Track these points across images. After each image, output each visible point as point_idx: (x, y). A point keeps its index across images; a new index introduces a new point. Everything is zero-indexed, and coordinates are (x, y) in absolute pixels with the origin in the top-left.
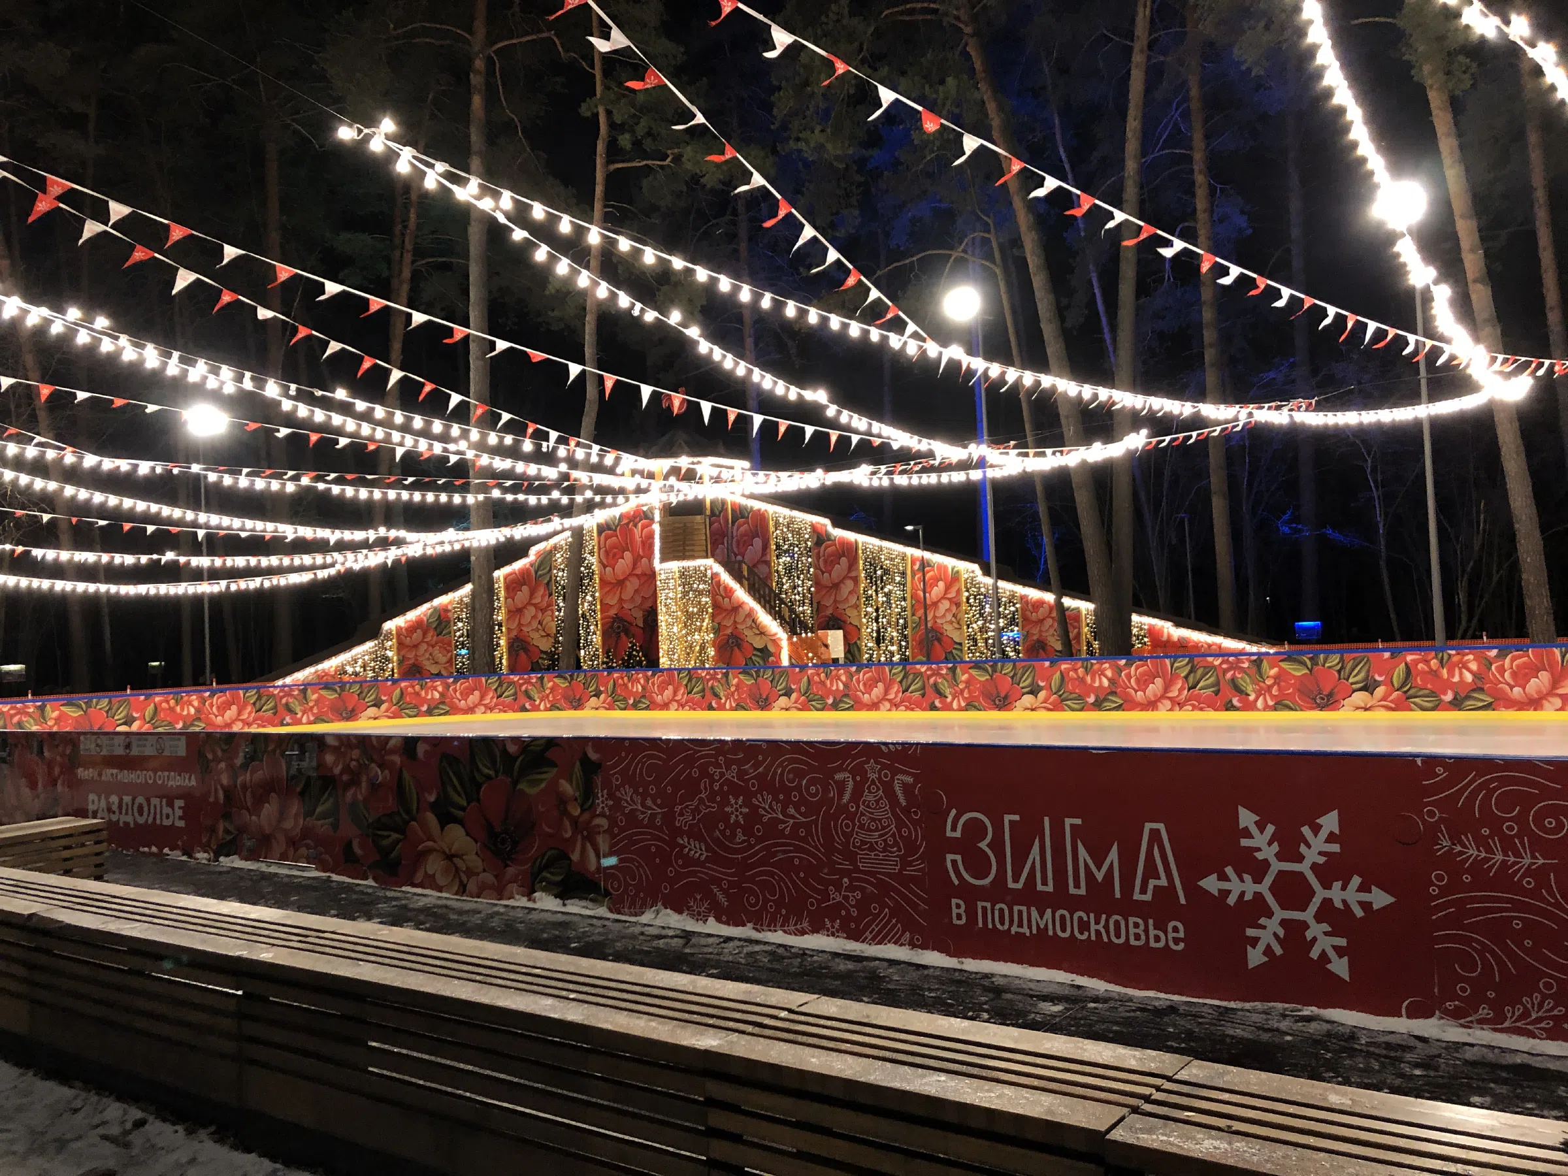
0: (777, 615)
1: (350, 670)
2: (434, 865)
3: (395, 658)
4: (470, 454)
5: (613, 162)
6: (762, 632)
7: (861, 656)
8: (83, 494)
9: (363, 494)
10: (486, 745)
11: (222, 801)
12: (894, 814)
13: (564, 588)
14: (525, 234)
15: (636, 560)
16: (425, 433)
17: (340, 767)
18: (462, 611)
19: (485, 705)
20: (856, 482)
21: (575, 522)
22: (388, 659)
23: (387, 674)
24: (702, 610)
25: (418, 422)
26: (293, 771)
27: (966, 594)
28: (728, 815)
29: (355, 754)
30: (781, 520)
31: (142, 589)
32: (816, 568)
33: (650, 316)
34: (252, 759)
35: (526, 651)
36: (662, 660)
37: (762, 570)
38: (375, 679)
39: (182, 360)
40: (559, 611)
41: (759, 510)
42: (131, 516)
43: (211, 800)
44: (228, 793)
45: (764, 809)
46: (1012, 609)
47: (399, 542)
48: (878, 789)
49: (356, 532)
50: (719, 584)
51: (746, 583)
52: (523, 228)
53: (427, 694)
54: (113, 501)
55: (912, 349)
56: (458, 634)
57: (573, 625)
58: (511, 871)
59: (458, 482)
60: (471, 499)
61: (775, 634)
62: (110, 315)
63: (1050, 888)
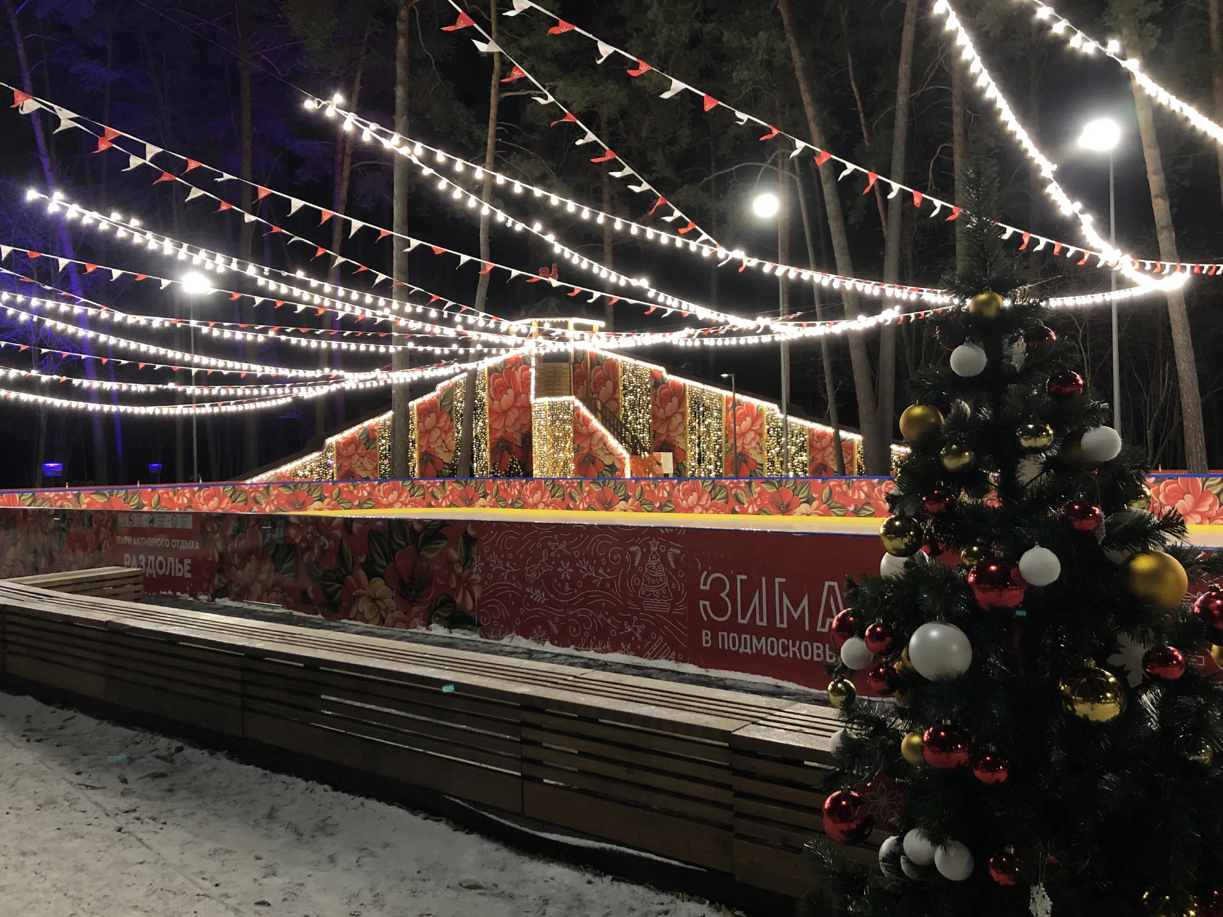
0: (621, 439)
1: (301, 473)
2: (363, 606)
3: (335, 465)
4: (392, 318)
5: (504, 92)
6: (610, 452)
7: (686, 472)
8: (112, 341)
9: (314, 344)
10: (401, 524)
11: (217, 560)
12: (667, 574)
13: (462, 415)
14: (431, 171)
15: (517, 395)
16: (360, 303)
17: (300, 537)
18: (385, 431)
19: (401, 502)
20: (675, 343)
21: (470, 366)
22: (329, 466)
23: (329, 477)
24: (566, 435)
25: (355, 295)
26: (267, 540)
27: (767, 427)
28: (560, 574)
29: (310, 528)
30: (628, 367)
31: (150, 410)
32: (653, 405)
33: (519, 227)
34: (239, 532)
35: (432, 462)
36: (534, 472)
37: (612, 405)
38: (319, 480)
39: (189, 249)
40: (458, 433)
41: (611, 359)
42: (146, 358)
43: (210, 559)
44: (221, 556)
45: (583, 570)
46: (802, 439)
47: (338, 380)
48: (657, 557)
49: (308, 372)
50: (578, 415)
51: (599, 415)
52: (430, 167)
53: (358, 492)
54: (133, 345)
55: (706, 252)
56: (382, 448)
57: (468, 445)
58: (416, 609)
59: (382, 335)
60: (392, 349)
61: (621, 454)
62: (140, 217)
63: (764, 623)
